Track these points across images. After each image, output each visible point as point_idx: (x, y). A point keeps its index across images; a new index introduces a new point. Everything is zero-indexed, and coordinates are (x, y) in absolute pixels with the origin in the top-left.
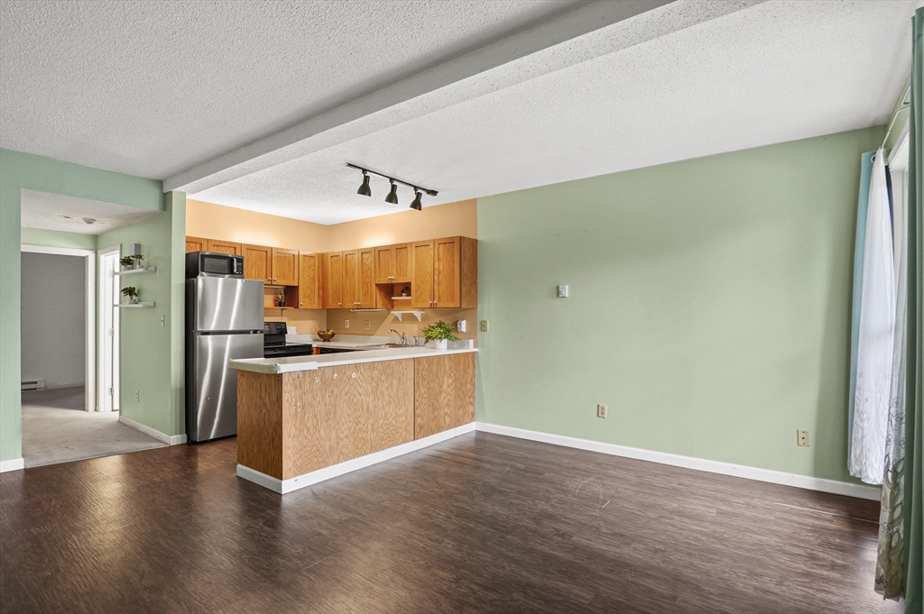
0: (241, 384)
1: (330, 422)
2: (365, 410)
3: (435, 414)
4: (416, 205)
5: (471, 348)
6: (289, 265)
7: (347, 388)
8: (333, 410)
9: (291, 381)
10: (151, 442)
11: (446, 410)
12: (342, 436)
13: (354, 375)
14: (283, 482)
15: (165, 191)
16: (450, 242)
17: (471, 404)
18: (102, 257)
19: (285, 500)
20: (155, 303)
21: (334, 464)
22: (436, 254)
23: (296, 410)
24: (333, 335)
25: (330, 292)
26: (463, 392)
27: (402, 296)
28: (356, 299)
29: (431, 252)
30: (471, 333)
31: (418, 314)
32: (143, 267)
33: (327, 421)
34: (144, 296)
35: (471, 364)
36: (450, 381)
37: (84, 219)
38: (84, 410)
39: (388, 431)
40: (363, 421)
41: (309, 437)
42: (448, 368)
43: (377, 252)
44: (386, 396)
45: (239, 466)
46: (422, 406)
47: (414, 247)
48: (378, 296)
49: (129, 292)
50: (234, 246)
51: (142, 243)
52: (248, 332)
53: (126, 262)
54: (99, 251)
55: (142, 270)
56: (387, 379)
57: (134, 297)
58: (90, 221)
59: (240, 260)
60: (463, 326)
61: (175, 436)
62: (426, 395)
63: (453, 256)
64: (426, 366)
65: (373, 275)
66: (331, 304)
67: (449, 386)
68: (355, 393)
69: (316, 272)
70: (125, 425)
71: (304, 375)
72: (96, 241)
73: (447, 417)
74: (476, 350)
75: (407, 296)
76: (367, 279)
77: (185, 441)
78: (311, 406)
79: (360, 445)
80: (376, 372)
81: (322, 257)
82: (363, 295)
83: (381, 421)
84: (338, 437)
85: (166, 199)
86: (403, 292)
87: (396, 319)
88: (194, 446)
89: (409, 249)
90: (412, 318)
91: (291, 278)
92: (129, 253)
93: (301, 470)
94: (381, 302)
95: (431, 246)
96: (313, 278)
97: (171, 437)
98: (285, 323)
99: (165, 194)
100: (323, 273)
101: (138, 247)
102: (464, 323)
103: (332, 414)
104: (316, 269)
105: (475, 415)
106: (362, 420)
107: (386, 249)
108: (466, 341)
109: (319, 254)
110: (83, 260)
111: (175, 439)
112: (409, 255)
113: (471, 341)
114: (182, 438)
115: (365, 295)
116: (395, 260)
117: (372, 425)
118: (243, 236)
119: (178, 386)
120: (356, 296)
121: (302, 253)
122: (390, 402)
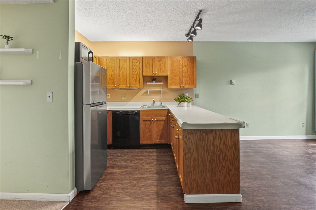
20: (32, 81)
22: (183, 63)
43: (144, 59)
65: (141, 71)
75: (156, 82)
76: (136, 73)
82: (133, 81)
86: (154, 80)
112: (167, 63)
120: (128, 81)
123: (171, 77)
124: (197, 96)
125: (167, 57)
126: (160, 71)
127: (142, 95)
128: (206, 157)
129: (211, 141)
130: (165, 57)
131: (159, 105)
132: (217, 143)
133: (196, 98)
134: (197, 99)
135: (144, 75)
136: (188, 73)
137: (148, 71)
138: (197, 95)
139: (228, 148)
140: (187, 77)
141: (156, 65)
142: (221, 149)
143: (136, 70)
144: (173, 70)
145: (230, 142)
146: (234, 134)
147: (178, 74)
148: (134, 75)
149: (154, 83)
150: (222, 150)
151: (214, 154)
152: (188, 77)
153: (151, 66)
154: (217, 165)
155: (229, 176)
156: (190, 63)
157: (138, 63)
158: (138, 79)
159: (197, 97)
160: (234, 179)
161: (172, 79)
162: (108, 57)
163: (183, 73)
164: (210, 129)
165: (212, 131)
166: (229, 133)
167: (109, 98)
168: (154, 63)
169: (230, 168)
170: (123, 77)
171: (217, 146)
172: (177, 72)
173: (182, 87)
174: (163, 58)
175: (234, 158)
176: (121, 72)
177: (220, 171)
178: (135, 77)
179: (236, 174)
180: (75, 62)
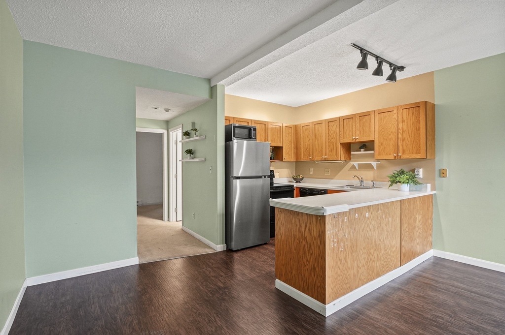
0: (279, 219)
1: (353, 254)
2: (373, 243)
3: (412, 244)
4: (392, 78)
5: (428, 191)
6: (277, 132)
7: (363, 225)
8: (355, 244)
9: (331, 222)
10: (205, 247)
11: (418, 241)
12: (361, 266)
13: (367, 215)
14: (327, 306)
15: (212, 86)
16: (417, 106)
17: (431, 235)
18: (171, 133)
19: (329, 323)
20: (205, 158)
21: (356, 288)
22: (400, 117)
23: (334, 245)
24: (303, 178)
25: (302, 150)
26: (427, 226)
27: (360, 151)
28: (324, 154)
29: (395, 116)
30: (429, 178)
31: (374, 164)
32: (197, 136)
33: (352, 254)
34: (198, 154)
35: (431, 204)
36: (420, 217)
37: (164, 109)
38: (163, 220)
39: (386, 260)
40: (372, 253)
41: (341, 267)
42: (419, 207)
43: (341, 120)
44: (385, 231)
45: (277, 280)
46: (405, 238)
47: (377, 114)
48: (342, 152)
49: (190, 152)
50: (247, 121)
51: (196, 122)
52: (260, 177)
53: (187, 134)
54: (169, 130)
55: (198, 138)
56: (386, 217)
57: (192, 156)
58: (167, 110)
59: (255, 129)
60: (421, 173)
61: (220, 246)
62: (407, 230)
63: (418, 116)
64: (407, 206)
65: (338, 137)
66: (303, 158)
67: (419, 222)
68: (368, 229)
69: (293, 137)
70: (186, 233)
71: (338, 215)
72: (168, 124)
73: (418, 246)
74: (434, 192)
75: (365, 151)
76: (333, 140)
77: (226, 249)
78: (343, 241)
79: (371, 272)
80: (379, 212)
81: (296, 127)
82: (329, 151)
83: (383, 252)
84: (358, 266)
85: (213, 90)
86: (361, 148)
87: (353, 167)
88: (232, 253)
89: (372, 116)
90: (370, 167)
91: (279, 140)
92: (188, 128)
93: (337, 296)
94: (344, 156)
95: (395, 111)
96: (291, 142)
97: (218, 246)
98: (273, 171)
99: (212, 88)
100: (296, 138)
101: (193, 124)
102: (421, 171)
103: (355, 247)
104: (293, 135)
105: (433, 243)
106: (372, 251)
107: (350, 118)
108: (425, 184)
109: (294, 125)
110: (161, 135)
111: (220, 247)
112: (372, 121)
113: (429, 185)
114: (224, 247)
115: (331, 151)
116: (358, 124)
117: (378, 255)
118: (251, 115)
119: (221, 213)
120: (324, 152)
121: (284, 125)
122: (387, 236)
123: (379, 142)
124: (442, 173)
125: (372, 111)
126: (363, 134)
127: (349, 170)
128: (293, 243)
129: (297, 225)
130: (370, 112)
131: (371, 186)
132: (303, 229)
133: (440, 176)
134: (444, 178)
135: (342, 142)
136: (410, 132)
137: (348, 136)
138: (444, 171)
139: (313, 239)
140: (406, 140)
141: (357, 126)
142: (306, 238)
143: (332, 136)
144: (383, 130)
145: (315, 233)
146: (320, 223)
147: (390, 137)
148: (330, 143)
149: (362, 152)
150: (308, 239)
151: (300, 242)
152: (409, 139)
153: (351, 129)
154: (303, 257)
155: (314, 275)
156: (413, 114)
157: (335, 125)
158: (335, 148)
159: (444, 175)
160: (319, 282)
161: (382, 145)
162: (305, 123)
163: (399, 134)
164: (296, 212)
165: (298, 213)
166: (314, 219)
167: (312, 173)
168: (354, 124)
169: (315, 266)
170: (318, 146)
171: (302, 233)
172: (390, 133)
173: (397, 158)
174: (367, 114)
175: (319, 255)
176: (317, 141)
177: (305, 266)
178: (332, 146)
179: (322, 277)
180: (226, 141)
